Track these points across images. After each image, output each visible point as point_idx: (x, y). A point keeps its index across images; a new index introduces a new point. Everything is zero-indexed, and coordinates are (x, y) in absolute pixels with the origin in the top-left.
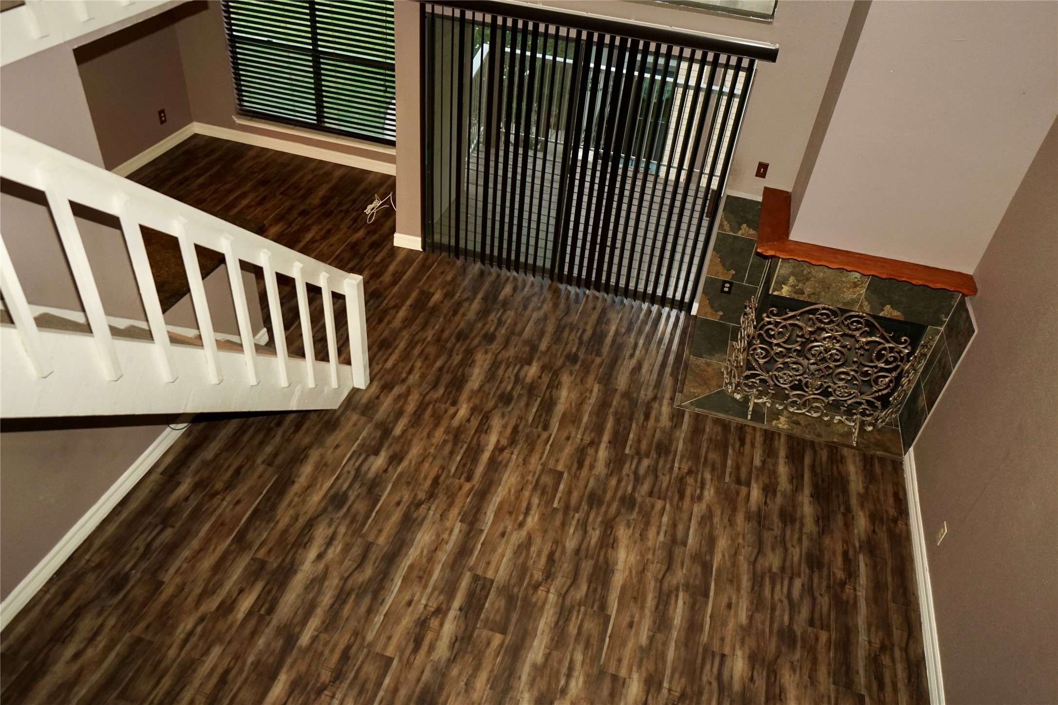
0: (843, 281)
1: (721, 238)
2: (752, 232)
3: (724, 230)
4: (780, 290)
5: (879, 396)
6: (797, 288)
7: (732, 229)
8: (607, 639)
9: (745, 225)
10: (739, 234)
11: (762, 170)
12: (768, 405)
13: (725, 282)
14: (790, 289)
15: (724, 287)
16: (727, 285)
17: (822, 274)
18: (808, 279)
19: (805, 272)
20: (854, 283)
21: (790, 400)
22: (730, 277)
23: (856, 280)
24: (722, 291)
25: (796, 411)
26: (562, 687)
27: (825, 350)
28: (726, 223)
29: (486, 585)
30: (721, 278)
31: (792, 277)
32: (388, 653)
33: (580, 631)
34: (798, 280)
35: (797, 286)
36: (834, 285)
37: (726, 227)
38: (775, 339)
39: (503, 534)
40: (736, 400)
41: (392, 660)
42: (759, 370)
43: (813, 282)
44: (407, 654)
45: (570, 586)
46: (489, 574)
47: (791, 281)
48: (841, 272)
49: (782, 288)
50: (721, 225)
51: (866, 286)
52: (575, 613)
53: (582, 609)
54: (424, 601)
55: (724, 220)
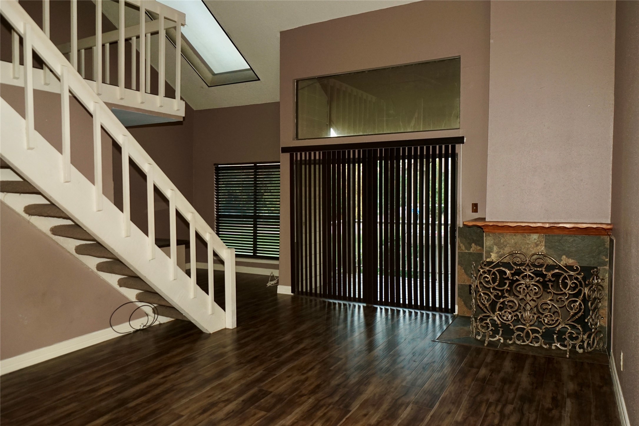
0: (528, 244)
1: (462, 255)
2: (477, 248)
3: (462, 250)
4: (490, 257)
5: (577, 319)
6: (500, 253)
7: (466, 248)
9: (473, 244)
10: (471, 251)
11: (475, 206)
12: (502, 341)
13: (470, 286)
14: (496, 255)
15: (470, 289)
17: (513, 241)
18: (505, 246)
19: (502, 241)
20: (536, 243)
21: (515, 335)
23: (536, 241)
24: (470, 293)
25: (522, 344)
27: (526, 286)
28: (461, 245)
29: (266, 393)
30: (468, 283)
31: (495, 246)
32: (182, 413)
33: (325, 414)
34: (499, 248)
35: (500, 252)
36: (523, 247)
37: (463, 248)
38: (491, 284)
39: (289, 377)
40: (478, 340)
41: (182, 416)
42: (487, 312)
43: (509, 247)
44: (194, 415)
45: (326, 397)
46: (270, 390)
47: (495, 249)
48: (525, 237)
49: (491, 255)
50: (459, 247)
51: (543, 243)
52: (324, 408)
53: (331, 406)
54: (219, 396)
55: (460, 243)
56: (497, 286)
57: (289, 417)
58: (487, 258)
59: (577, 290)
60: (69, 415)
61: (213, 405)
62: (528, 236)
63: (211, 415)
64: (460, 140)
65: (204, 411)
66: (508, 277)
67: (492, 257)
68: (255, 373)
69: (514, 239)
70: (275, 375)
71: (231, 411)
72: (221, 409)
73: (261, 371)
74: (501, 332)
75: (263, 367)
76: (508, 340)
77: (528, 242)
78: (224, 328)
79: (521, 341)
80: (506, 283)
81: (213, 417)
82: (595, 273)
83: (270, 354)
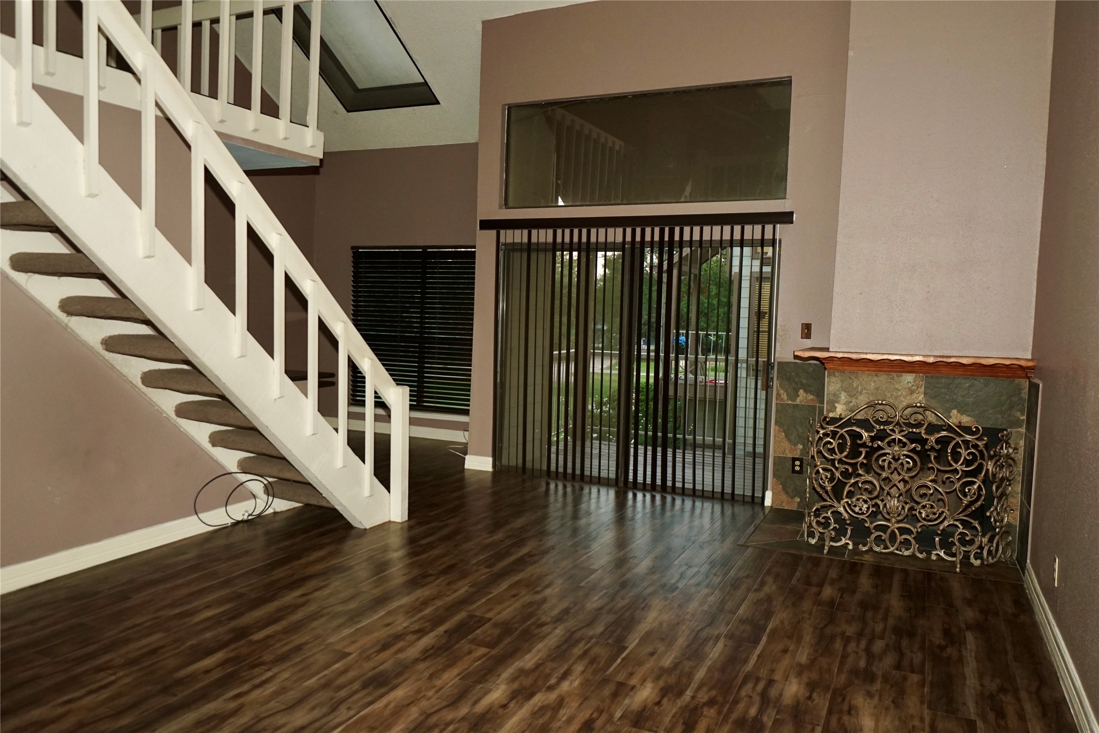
0: (897, 389)
1: (781, 408)
2: (811, 397)
3: (782, 399)
4: (835, 411)
6: (851, 404)
7: (790, 397)
8: (619, 660)
9: (801, 391)
10: (798, 401)
11: (806, 329)
12: (850, 547)
13: (794, 460)
14: (844, 407)
15: (794, 466)
16: (797, 463)
17: (873, 385)
18: (860, 393)
19: (855, 385)
20: (909, 389)
21: (873, 536)
22: (799, 452)
23: (910, 385)
24: (794, 471)
25: (884, 551)
26: (551, 685)
27: (893, 458)
28: (782, 392)
29: (482, 621)
30: (790, 455)
31: (843, 392)
32: (348, 650)
33: (586, 653)
34: (850, 396)
35: (851, 402)
36: (888, 395)
37: (784, 396)
38: (836, 454)
39: (514, 596)
40: (811, 545)
41: (350, 654)
42: (829, 500)
43: (866, 395)
44: (369, 652)
45: (583, 627)
46: (488, 615)
47: (843, 397)
48: (893, 379)
49: (835, 408)
50: (778, 394)
51: (922, 390)
52: (583, 643)
53: (594, 640)
54: (405, 625)
55: (779, 389)
56: (846, 457)
57: (528, 657)
58: (829, 411)
59: (976, 464)
60: (154, 651)
61: (398, 637)
62: (898, 376)
63: (397, 652)
64: (786, 218)
65: (385, 647)
66: (865, 443)
67: (837, 410)
68: (456, 591)
69: (875, 382)
70: (491, 593)
71: (430, 647)
72: (412, 644)
73: (466, 588)
74: (849, 532)
75: (466, 581)
76: (861, 545)
77: (897, 387)
78: (387, 520)
79: (882, 546)
80: (861, 453)
81: (401, 656)
82: (1005, 438)
83: (475, 561)
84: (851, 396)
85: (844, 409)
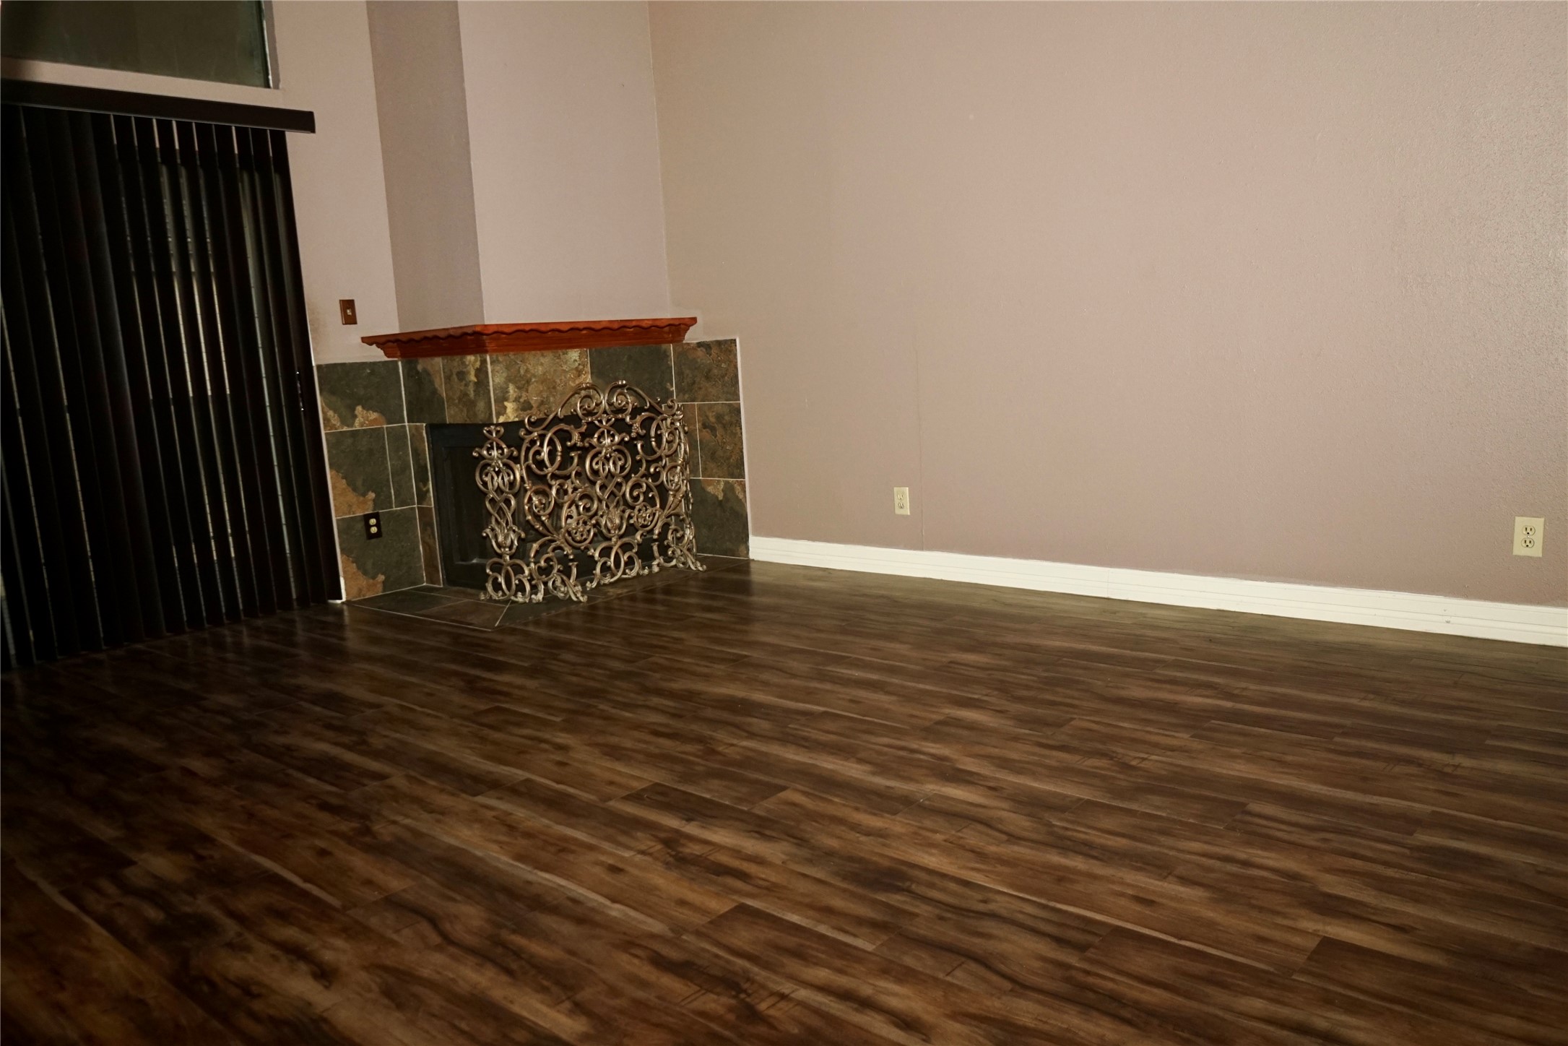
0: (564, 371)
2: (373, 415)
3: (333, 427)
6: (522, 400)
7: (344, 422)
9: (359, 408)
10: (357, 426)
11: (348, 308)
13: (367, 517)
14: (515, 405)
15: (368, 527)
16: (373, 521)
18: (529, 383)
19: (522, 372)
20: (576, 369)
21: (599, 566)
22: (371, 504)
23: (577, 364)
24: (371, 536)
27: (606, 457)
28: (331, 413)
30: (360, 513)
31: (510, 384)
35: (521, 397)
36: (558, 381)
37: (335, 420)
38: (547, 468)
42: (549, 534)
43: (535, 384)
47: (511, 391)
48: (559, 357)
50: (326, 420)
51: (588, 368)
55: (326, 409)
56: (558, 469)
62: (564, 354)
64: (304, 121)
66: (575, 444)
69: (542, 364)
74: (575, 571)
76: (588, 583)
77: (564, 368)
79: (609, 575)
80: (572, 458)
84: (519, 388)
85: (516, 407)
